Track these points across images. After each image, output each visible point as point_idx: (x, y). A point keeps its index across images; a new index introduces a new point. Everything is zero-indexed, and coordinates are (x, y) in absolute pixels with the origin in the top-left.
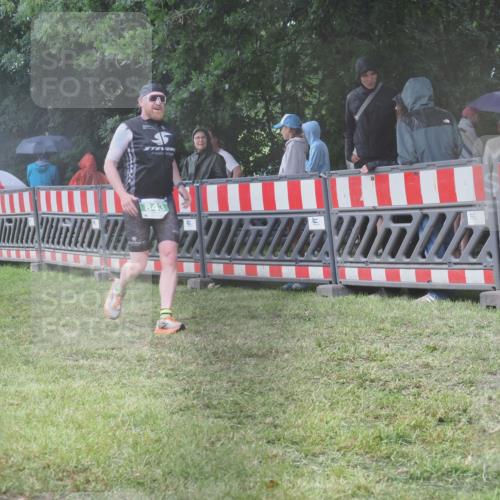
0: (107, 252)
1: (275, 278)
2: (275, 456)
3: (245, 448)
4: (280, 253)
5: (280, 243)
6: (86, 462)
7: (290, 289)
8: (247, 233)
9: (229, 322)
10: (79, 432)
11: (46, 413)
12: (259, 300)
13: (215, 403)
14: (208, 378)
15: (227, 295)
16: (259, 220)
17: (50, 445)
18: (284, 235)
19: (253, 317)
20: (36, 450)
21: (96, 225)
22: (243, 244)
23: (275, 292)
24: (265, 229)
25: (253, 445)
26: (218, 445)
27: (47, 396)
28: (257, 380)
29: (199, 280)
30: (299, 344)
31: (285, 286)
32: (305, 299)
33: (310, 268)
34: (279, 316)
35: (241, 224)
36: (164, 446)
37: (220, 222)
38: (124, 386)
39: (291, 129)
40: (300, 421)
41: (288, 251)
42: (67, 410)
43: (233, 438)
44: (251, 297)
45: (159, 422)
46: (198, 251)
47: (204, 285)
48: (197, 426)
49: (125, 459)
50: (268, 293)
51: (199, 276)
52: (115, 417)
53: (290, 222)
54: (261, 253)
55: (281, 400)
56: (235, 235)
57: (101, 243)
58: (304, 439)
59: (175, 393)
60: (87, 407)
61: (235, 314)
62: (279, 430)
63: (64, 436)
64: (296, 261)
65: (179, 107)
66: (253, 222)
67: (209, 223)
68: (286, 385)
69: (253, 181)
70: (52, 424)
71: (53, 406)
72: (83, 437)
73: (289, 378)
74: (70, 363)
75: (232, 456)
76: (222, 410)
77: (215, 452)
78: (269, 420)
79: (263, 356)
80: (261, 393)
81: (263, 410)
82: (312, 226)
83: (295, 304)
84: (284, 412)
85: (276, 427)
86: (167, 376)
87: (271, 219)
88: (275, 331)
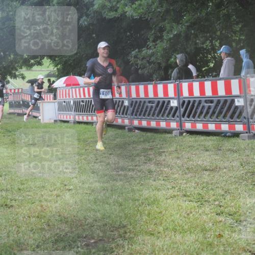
0: (132, 117)
1: (218, 130)
2: (221, 221)
3: (205, 217)
4: (221, 118)
5: (220, 112)
6: (125, 223)
7: (225, 136)
8: (203, 107)
9: (194, 153)
10: (121, 207)
11: (104, 198)
12: (210, 141)
13: (188, 194)
14: (185, 181)
15: (193, 139)
16: (209, 100)
17: (106, 214)
18: (222, 108)
19: (207, 150)
20: (99, 216)
21: (126, 103)
22: (201, 113)
23: (218, 137)
24: (213, 105)
25: (209, 216)
26: (191, 215)
27: (104, 190)
28: (210, 182)
29: (179, 131)
30: (231, 164)
31: (223, 135)
32: (234, 141)
33: (236, 125)
34: (220, 150)
35: (200, 102)
36: (163, 215)
37: (189, 102)
38: (142, 185)
39: (226, 53)
40: (233, 204)
41: (224, 117)
42: (114, 197)
43: (198, 212)
44: (205, 140)
45: (161, 203)
46: (178, 117)
47: (181, 134)
48: (180, 205)
49: (144, 222)
50: (215, 138)
51: (179, 129)
52: (138, 200)
53: (226, 101)
54: (204, 117)
55: (223, 193)
56: (197, 108)
57: (129, 112)
58: (235, 213)
59: (168, 189)
60: (124, 195)
61: (198, 149)
62: (222, 208)
63: (113, 210)
64: (229, 121)
65: (169, 42)
66: (206, 102)
67: (184, 102)
68: (225, 185)
69: (206, 80)
70: (107, 203)
71: (107, 194)
72: (123, 210)
73: (227, 182)
74: (114, 173)
75: (198, 221)
76: (192, 198)
77: (189, 219)
78: (217, 203)
79: (212, 170)
80: (212, 189)
81: (213, 198)
82: (237, 104)
83: (228, 144)
84: (225, 199)
85: (220, 206)
86: (163, 180)
87: (215, 100)
88: (218, 158)
